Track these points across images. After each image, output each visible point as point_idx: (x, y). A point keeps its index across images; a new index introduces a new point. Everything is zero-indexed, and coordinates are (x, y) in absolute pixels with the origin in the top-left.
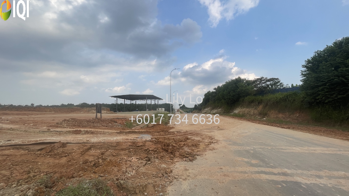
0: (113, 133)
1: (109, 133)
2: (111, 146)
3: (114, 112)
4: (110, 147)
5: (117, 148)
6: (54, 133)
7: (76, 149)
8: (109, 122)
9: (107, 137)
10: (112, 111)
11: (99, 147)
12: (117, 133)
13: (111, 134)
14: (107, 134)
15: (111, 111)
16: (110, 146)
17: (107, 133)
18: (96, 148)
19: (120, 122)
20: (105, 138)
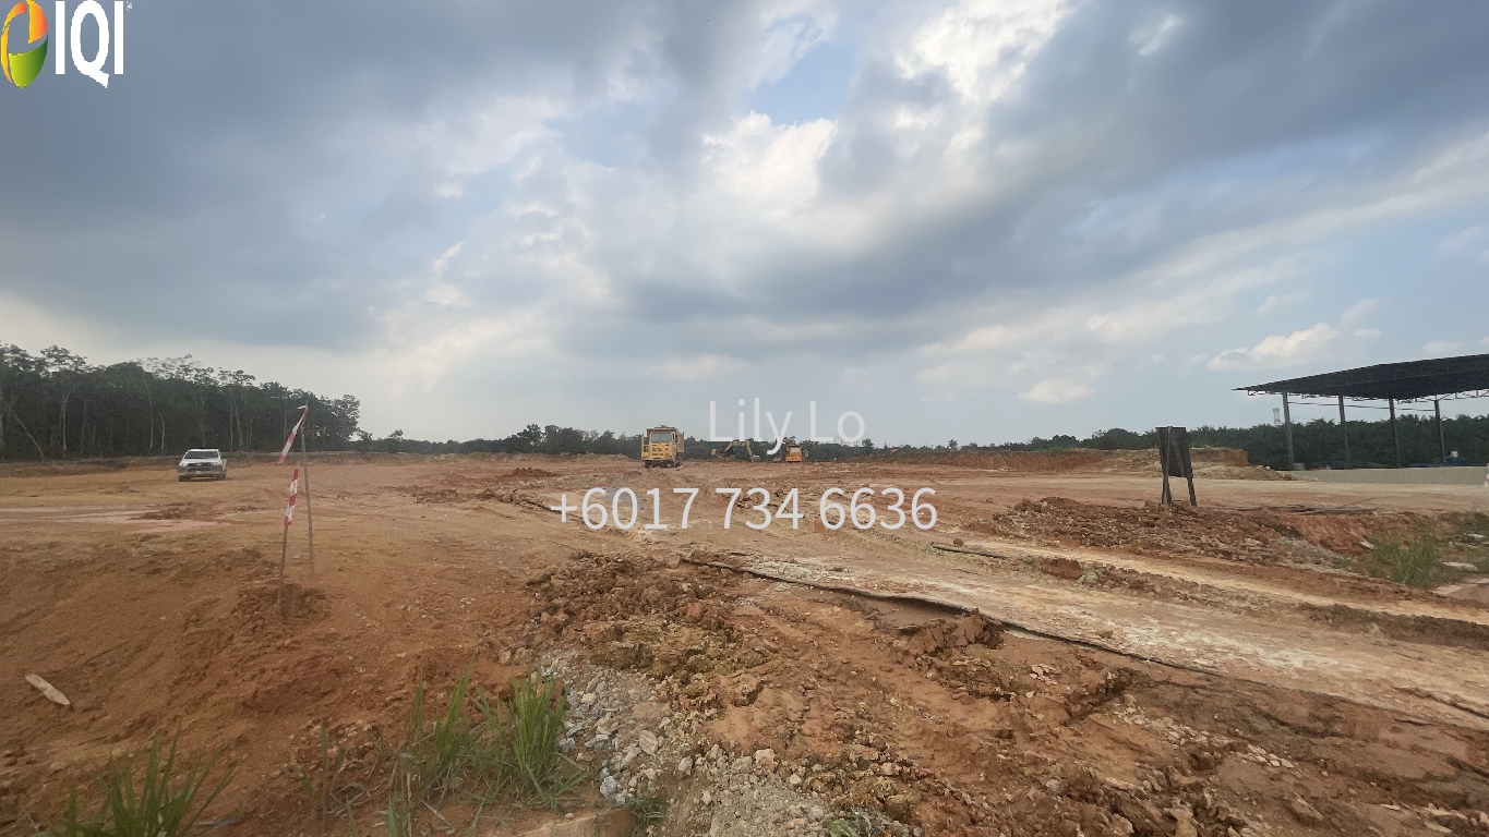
0: (1280, 607)
1: (1243, 605)
2: (1267, 717)
3: (1275, 468)
4: (1263, 726)
5: (1322, 748)
6: (975, 560)
7: (1041, 672)
8: (1245, 530)
9: (1231, 636)
10: (1260, 467)
11: (1173, 696)
12: (1307, 612)
13: (1259, 614)
14: (1230, 608)
15: (1253, 462)
16: (1258, 712)
17: (1235, 603)
18: (1156, 697)
19: (1322, 531)
20: (1222, 640)
